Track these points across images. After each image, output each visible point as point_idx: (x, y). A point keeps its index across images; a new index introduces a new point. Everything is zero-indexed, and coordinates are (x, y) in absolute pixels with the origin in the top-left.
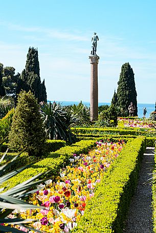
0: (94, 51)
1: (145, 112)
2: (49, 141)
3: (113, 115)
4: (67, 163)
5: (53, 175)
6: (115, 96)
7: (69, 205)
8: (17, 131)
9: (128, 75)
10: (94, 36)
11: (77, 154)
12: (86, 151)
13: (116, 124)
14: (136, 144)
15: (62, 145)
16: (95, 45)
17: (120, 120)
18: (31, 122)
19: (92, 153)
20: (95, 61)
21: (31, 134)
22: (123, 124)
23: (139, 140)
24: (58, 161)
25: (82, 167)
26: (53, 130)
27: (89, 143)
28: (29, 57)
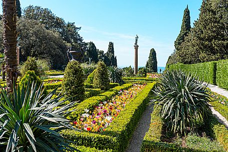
0: (136, 43)
1: (161, 71)
2: (111, 83)
3: (145, 72)
4: (117, 93)
5: (108, 99)
6: (147, 63)
7: (110, 114)
8: (96, 79)
9: (153, 54)
10: (136, 36)
11: (122, 90)
12: (127, 89)
13: (146, 76)
14: (151, 85)
15: (117, 85)
16: (137, 40)
17: (148, 74)
18: (103, 75)
19: (130, 90)
20: (136, 47)
21: (103, 80)
22: (149, 76)
23: (155, 83)
24: (112, 93)
25: (123, 96)
26: (114, 78)
27: (130, 84)
28: (110, 46)
